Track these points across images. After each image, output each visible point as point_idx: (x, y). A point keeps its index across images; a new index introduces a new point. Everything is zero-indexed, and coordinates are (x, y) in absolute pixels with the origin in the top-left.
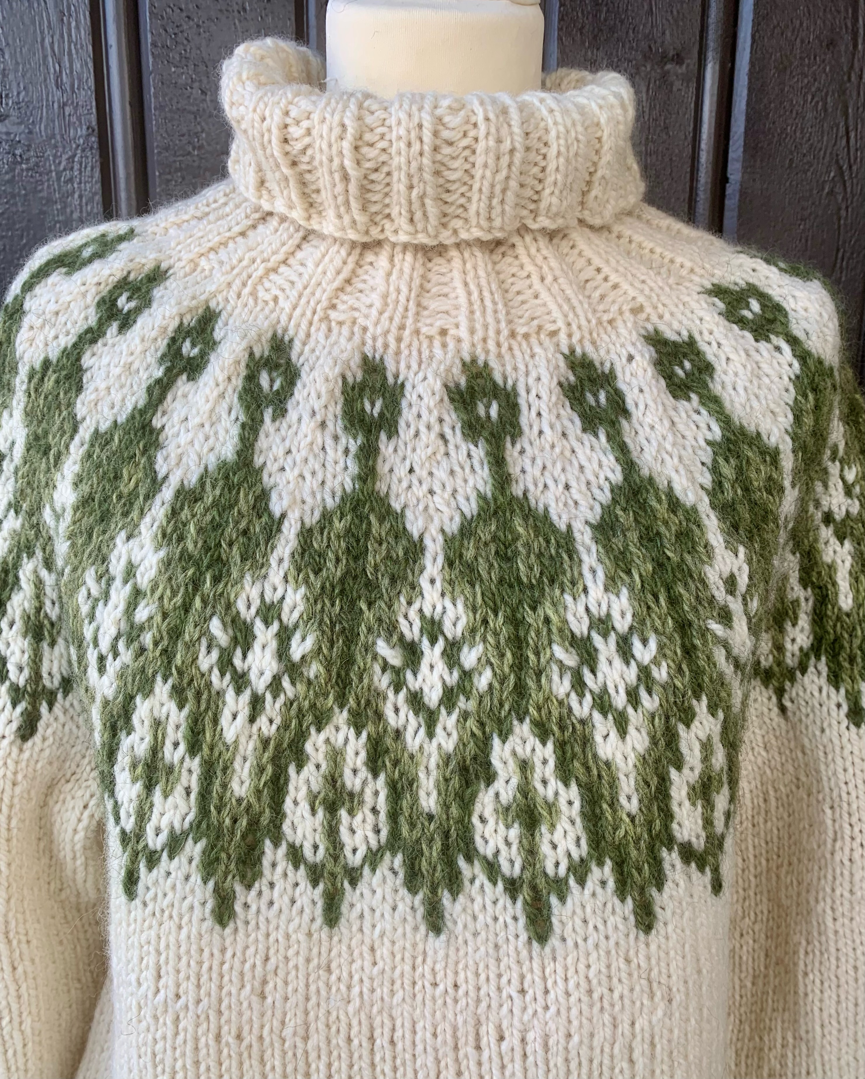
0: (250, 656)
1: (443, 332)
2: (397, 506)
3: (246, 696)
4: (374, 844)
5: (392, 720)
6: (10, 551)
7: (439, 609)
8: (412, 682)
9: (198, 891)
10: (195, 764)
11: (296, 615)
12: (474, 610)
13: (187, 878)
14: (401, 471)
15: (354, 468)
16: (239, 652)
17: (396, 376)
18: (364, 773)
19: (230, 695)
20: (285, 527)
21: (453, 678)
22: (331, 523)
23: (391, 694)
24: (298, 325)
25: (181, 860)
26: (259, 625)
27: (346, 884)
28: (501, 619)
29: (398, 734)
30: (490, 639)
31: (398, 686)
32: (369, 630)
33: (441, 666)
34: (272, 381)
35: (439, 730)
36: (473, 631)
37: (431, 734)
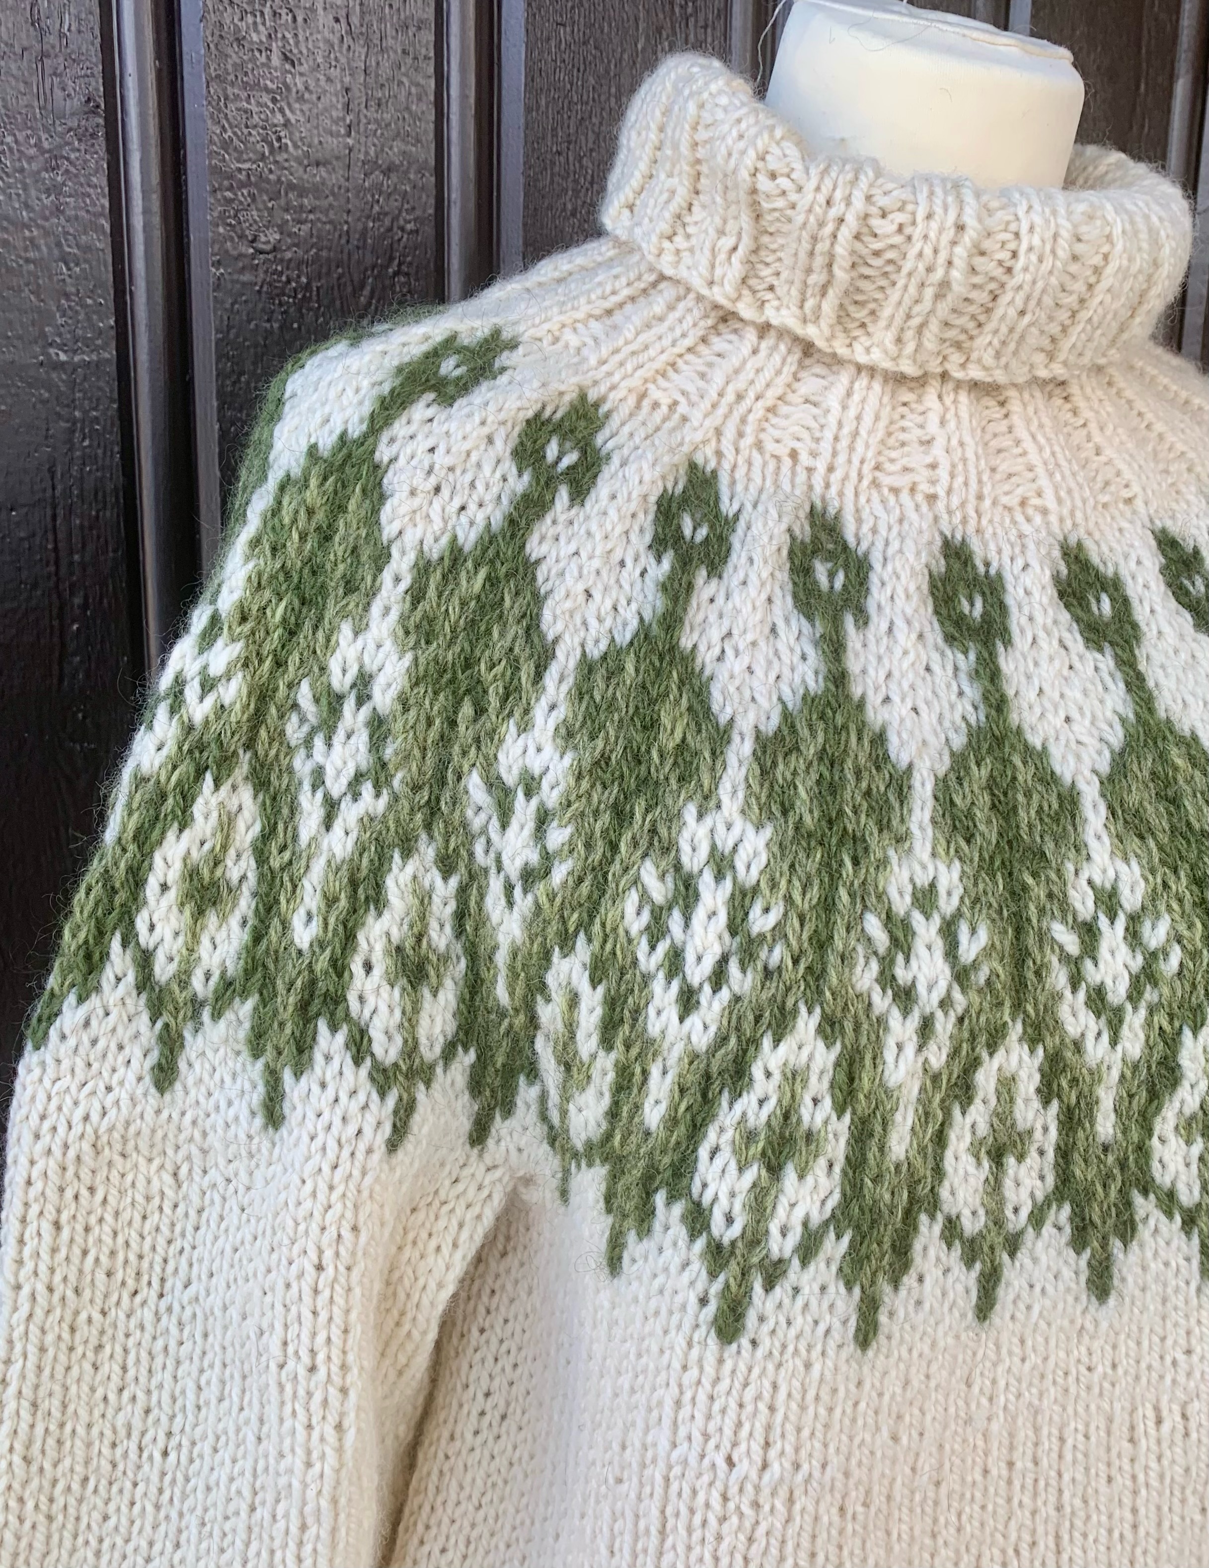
0: (914, 962)
1: (1023, 503)
2: (1035, 741)
3: (914, 1021)
4: (1040, 1196)
5: (1072, 1029)
6: (362, 850)
7: (1111, 874)
8: (1092, 974)
9: (840, 1305)
10: (843, 1126)
11: (955, 901)
12: (1153, 871)
13: (823, 1289)
14: (1031, 695)
15: (973, 692)
16: (900, 958)
17: (987, 564)
18: (1036, 1104)
19: (895, 1019)
20: (916, 781)
21: (1138, 962)
22: (967, 769)
23: (1068, 993)
24: (841, 494)
25: (818, 1265)
26: (917, 918)
27: (1005, 1257)
28: (1184, 881)
29: (1078, 1046)
30: (1175, 906)
31: (1075, 981)
32: (1042, 911)
33: (1123, 950)
34: (831, 575)
35: (1125, 1031)
36: (1154, 897)
37: (1114, 1042)
